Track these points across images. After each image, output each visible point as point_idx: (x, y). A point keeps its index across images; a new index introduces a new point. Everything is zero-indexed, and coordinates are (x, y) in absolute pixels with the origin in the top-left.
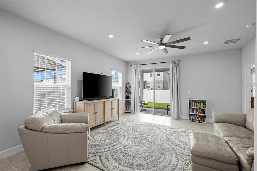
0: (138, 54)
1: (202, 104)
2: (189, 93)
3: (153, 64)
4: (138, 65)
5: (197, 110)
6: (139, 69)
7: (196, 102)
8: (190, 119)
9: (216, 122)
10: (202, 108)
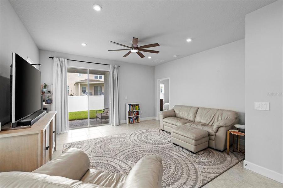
0: (84, 45)
1: (137, 107)
2: (126, 98)
3: (89, 63)
4: (66, 60)
5: (133, 113)
6: (67, 66)
8: (129, 122)
10: (137, 110)
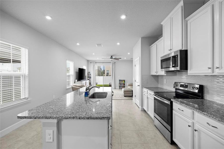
0: (98, 58)
1: (124, 81)
2: (119, 77)
3: (103, 63)
4: (95, 63)
5: (122, 84)
7: (122, 80)
8: (120, 88)
9: (128, 86)
10: (124, 83)
